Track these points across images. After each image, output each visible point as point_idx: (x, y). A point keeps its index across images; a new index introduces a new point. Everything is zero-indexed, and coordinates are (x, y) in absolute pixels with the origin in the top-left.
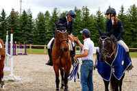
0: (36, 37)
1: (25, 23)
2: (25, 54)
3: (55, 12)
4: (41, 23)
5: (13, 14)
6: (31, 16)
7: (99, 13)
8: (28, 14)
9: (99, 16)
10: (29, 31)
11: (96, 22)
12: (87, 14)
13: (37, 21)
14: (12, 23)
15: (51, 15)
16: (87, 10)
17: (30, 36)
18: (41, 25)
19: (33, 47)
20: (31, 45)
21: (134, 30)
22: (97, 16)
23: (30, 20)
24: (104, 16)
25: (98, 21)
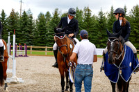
0: (37, 38)
1: (25, 24)
2: (26, 56)
3: (56, 13)
4: (42, 24)
5: (13, 15)
6: (31, 17)
7: (101, 13)
8: (28, 15)
9: (101, 17)
10: (30, 32)
11: (98, 23)
12: (89, 15)
13: (37, 22)
14: (12, 24)
15: (52, 16)
16: (89, 10)
17: (31, 38)
18: (42, 26)
19: (33, 49)
20: (31, 47)
21: (137, 31)
22: (99, 17)
23: (31, 21)
24: (106, 17)
25: (100, 22)
